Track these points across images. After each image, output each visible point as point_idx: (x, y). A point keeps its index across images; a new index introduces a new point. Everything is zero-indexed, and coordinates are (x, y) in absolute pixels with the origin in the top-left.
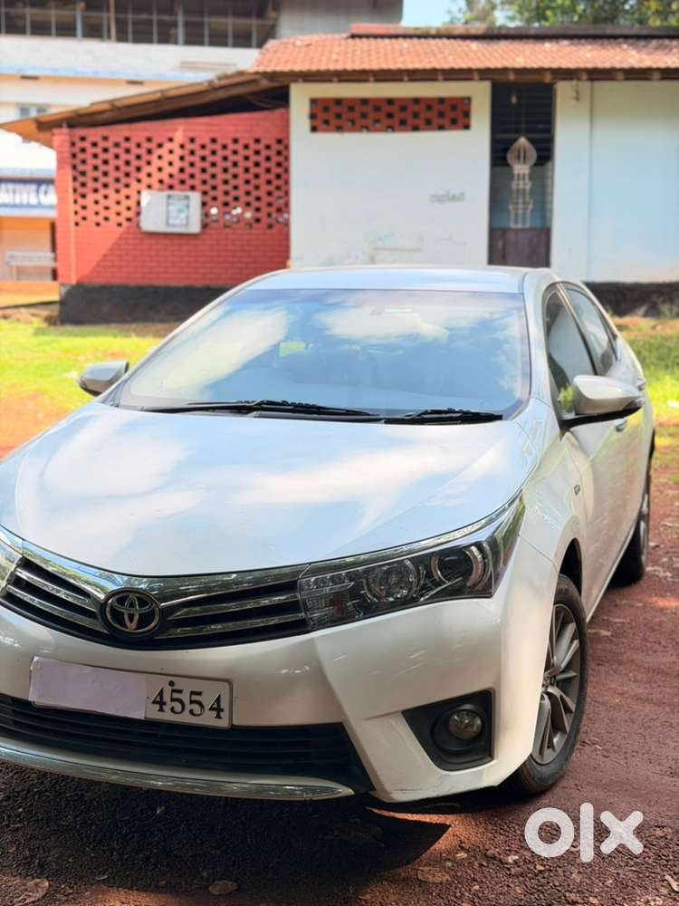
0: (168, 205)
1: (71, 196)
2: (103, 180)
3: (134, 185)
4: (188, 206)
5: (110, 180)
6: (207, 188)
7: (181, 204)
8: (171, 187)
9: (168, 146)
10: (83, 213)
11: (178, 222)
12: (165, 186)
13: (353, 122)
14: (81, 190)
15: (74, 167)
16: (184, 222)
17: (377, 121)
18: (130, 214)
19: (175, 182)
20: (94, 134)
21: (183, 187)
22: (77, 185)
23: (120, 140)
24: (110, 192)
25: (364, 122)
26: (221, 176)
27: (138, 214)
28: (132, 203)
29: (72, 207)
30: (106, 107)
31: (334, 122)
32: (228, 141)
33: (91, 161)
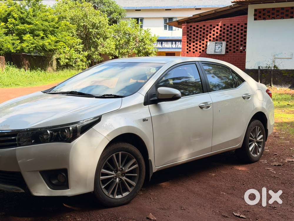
0: (215, 46)
1: (186, 44)
2: (196, 39)
3: (205, 40)
4: (222, 46)
5: (198, 39)
6: (228, 40)
7: (219, 46)
8: (217, 40)
9: (217, 27)
10: (189, 49)
11: (218, 51)
12: (215, 40)
13: (269, 16)
14: (189, 42)
15: (188, 35)
16: (220, 51)
17: (277, 15)
18: (203, 49)
19: (218, 38)
20: (194, 25)
21: (221, 40)
22: (188, 40)
23: (202, 26)
24: (198, 42)
25: (273, 16)
26: (233, 36)
27: (206, 49)
28: (204, 46)
29: (186, 47)
30: (198, 16)
31: (262, 17)
32: (236, 25)
33: (193, 33)
